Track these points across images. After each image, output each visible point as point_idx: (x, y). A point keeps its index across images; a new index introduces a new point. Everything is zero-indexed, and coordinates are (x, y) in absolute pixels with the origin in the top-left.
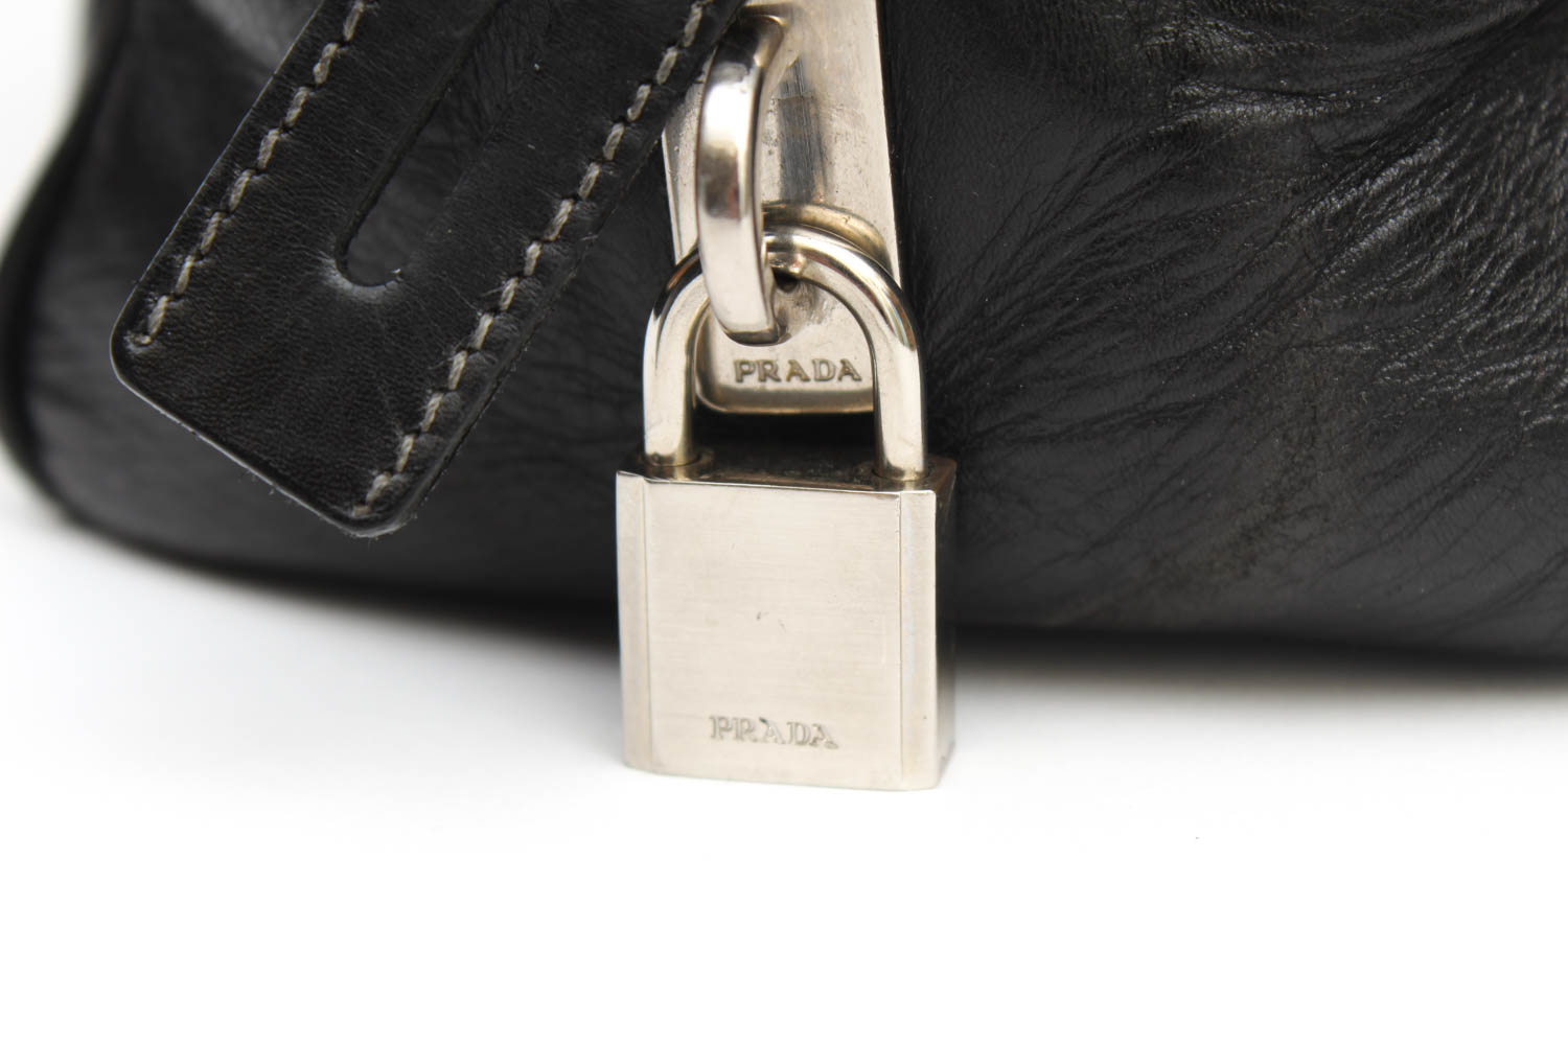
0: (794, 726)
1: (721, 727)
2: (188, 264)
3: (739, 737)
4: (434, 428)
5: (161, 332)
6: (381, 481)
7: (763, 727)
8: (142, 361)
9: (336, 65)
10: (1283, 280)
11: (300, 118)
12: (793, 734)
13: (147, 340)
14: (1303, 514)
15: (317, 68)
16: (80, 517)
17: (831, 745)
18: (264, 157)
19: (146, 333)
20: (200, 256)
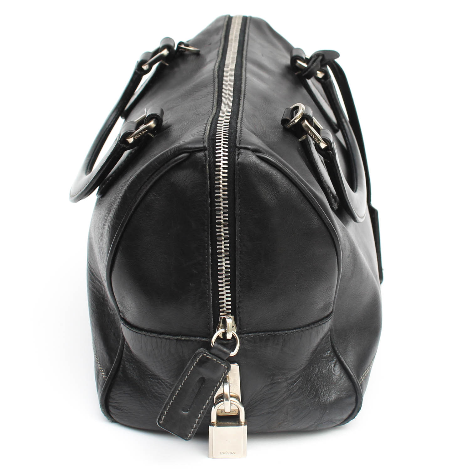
0: (230, 452)
1: (221, 453)
2: (166, 412)
3: (224, 454)
4: (195, 428)
5: (163, 420)
6: (190, 435)
7: (226, 453)
8: (162, 424)
9: (181, 388)
10: (284, 398)
11: (177, 394)
12: (230, 453)
13: (162, 421)
14: (287, 422)
15: (179, 389)
16: (114, 421)
17: (234, 454)
18: (173, 399)
19: (161, 420)
20: (167, 411)
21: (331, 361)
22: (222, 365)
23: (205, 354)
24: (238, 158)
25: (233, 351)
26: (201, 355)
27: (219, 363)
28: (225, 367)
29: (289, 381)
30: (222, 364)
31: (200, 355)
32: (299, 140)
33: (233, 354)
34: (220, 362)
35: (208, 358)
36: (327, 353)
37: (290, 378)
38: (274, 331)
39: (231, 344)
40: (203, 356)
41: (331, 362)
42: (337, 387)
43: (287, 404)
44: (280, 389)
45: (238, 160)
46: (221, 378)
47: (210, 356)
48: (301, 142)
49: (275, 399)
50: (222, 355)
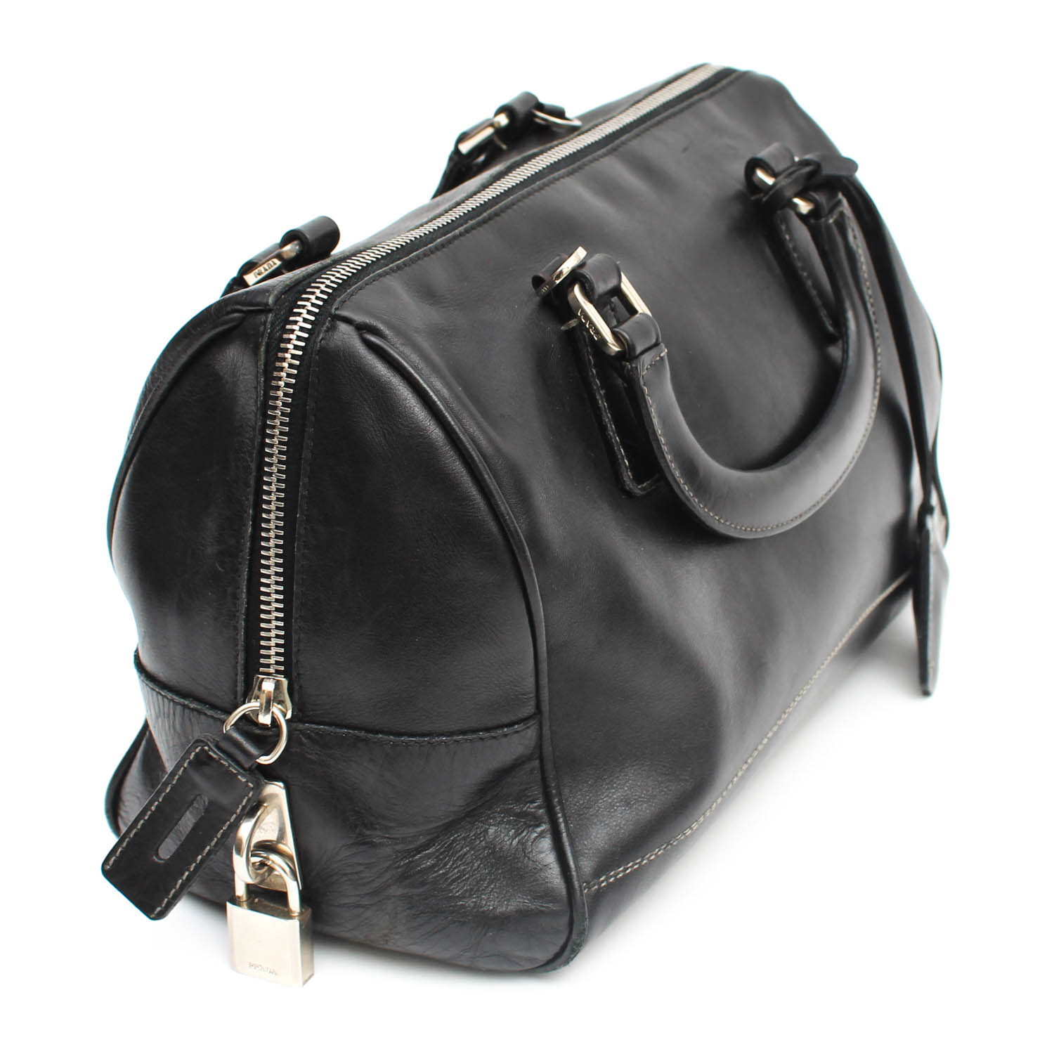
0: (267, 968)
2: (120, 850)
3: (255, 968)
4: (171, 898)
6: (158, 908)
7: (261, 968)
8: (108, 872)
9: (157, 807)
10: (387, 881)
11: (148, 818)
13: (109, 867)
14: (397, 934)
15: (153, 808)
17: (276, 974)
18: (139, 827)
19: (108, 865)
20: (122, 848)
21: (531, 826)
22: (239, 779)
23: (206, 748)
24: (322, 339)
25: (267, 754)
26: (199, 748)
27: (233, 772)
28: (247, 786)
29: (399, 847)
30: (239, 777)
31: (197, 747)
32: (563, 328)
33: (265, 760)
34: (235, 772)
35: (211, 756)
36: (527, 806)
37: (403, 840)
38: (369, 731)
39: (266, 738)
40: (202, 750)
41: (530, 829)
42: (527, 885)
43: (394, 896)
44: (374, 860)
45: (321, 341)
46: (240, 807)
47: (215, 753)
48: (566, 331)
49: (367, 880)
50: (241, 757)
